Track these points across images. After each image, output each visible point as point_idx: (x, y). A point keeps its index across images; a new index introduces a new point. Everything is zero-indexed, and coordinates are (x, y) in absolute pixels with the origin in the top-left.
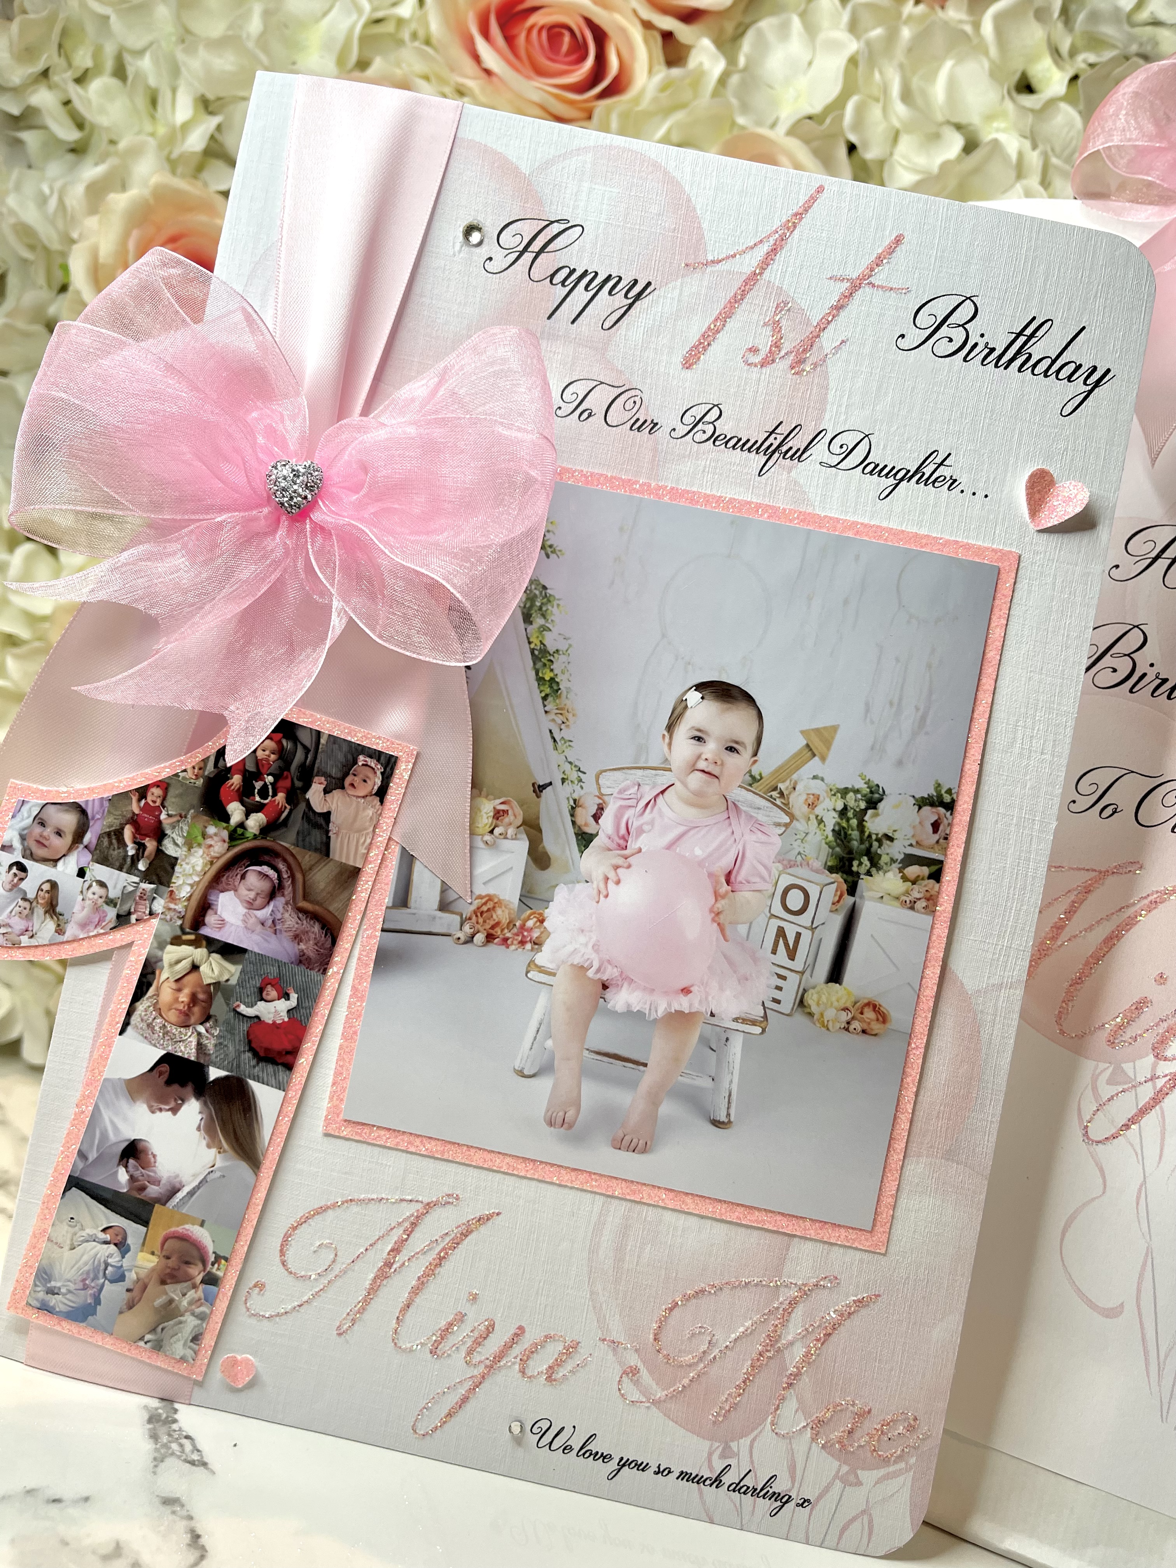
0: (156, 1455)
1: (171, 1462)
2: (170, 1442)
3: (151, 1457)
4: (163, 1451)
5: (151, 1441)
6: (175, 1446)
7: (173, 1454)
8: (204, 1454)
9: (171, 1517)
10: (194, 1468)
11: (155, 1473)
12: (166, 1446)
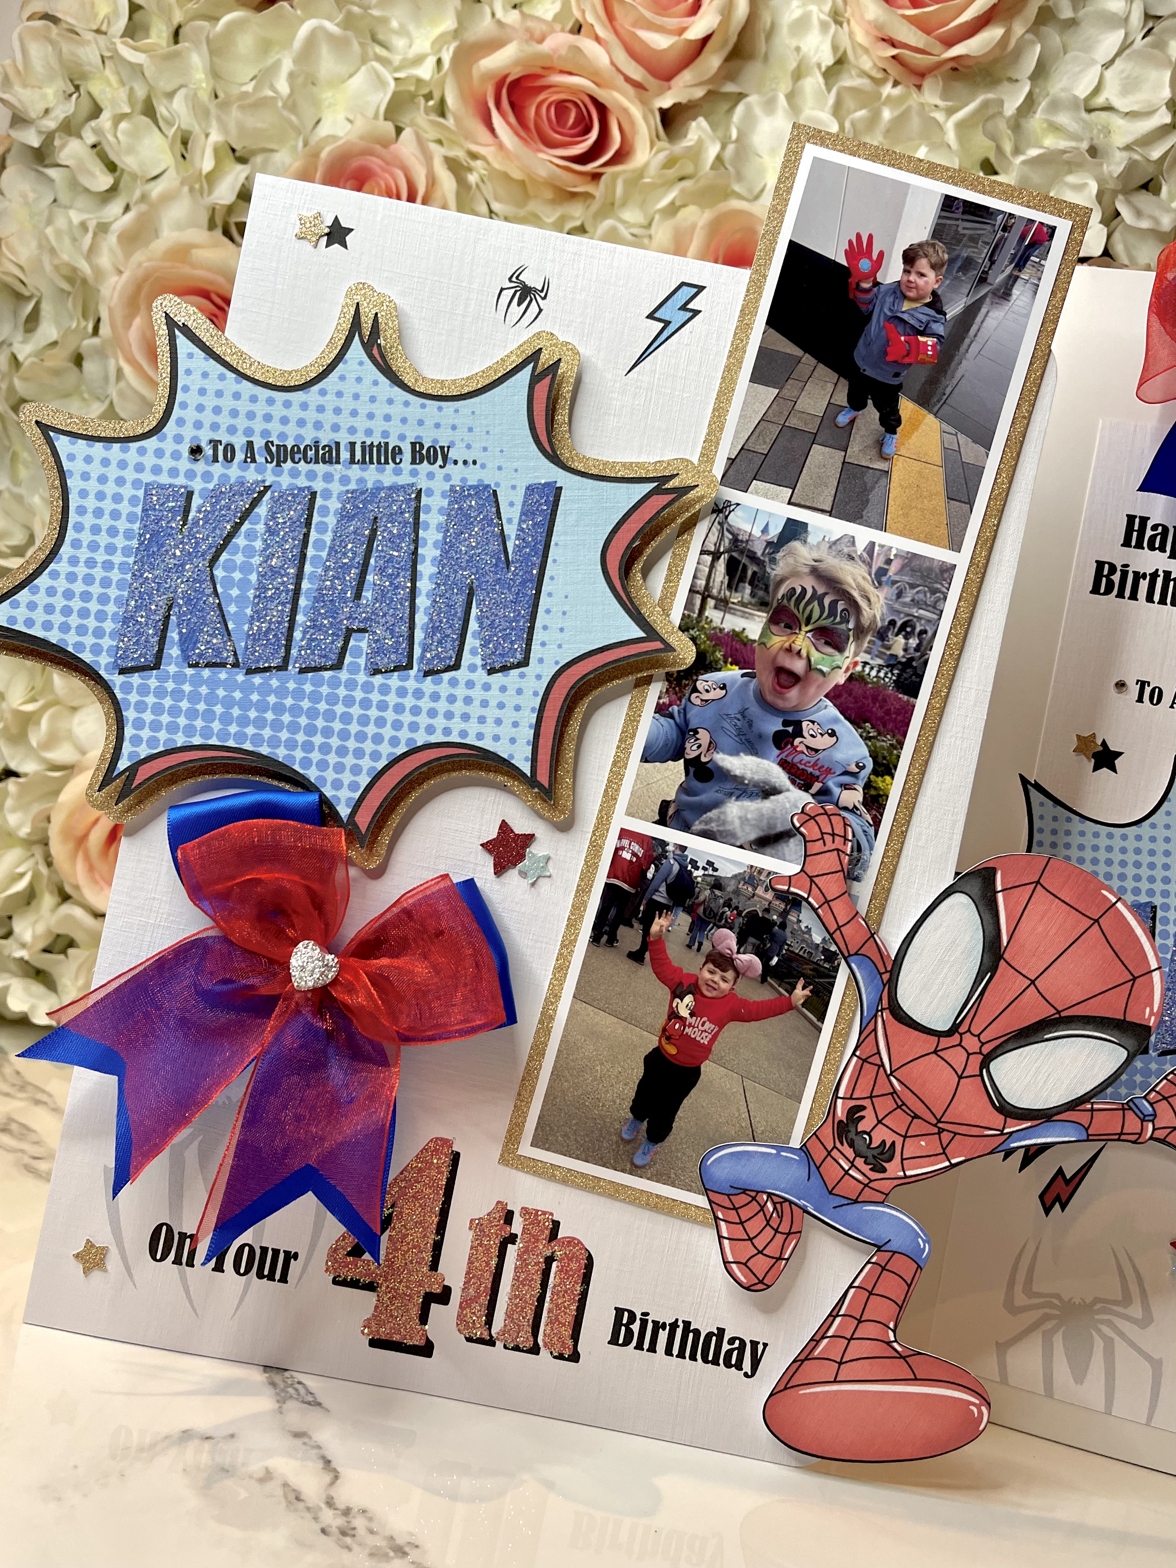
0: (278, 1397)
1: (291, 1402)
2: (287, 1388)
3: (274, 1400)
4: (283, 1395)
5: (271, 1386)
6: (291, 1390)
7: (291, 1396)
8: (317, 1396)
9: (304, 1446)
10: (311, 1407)
11: (281, 1413)
12: (284, 1391)
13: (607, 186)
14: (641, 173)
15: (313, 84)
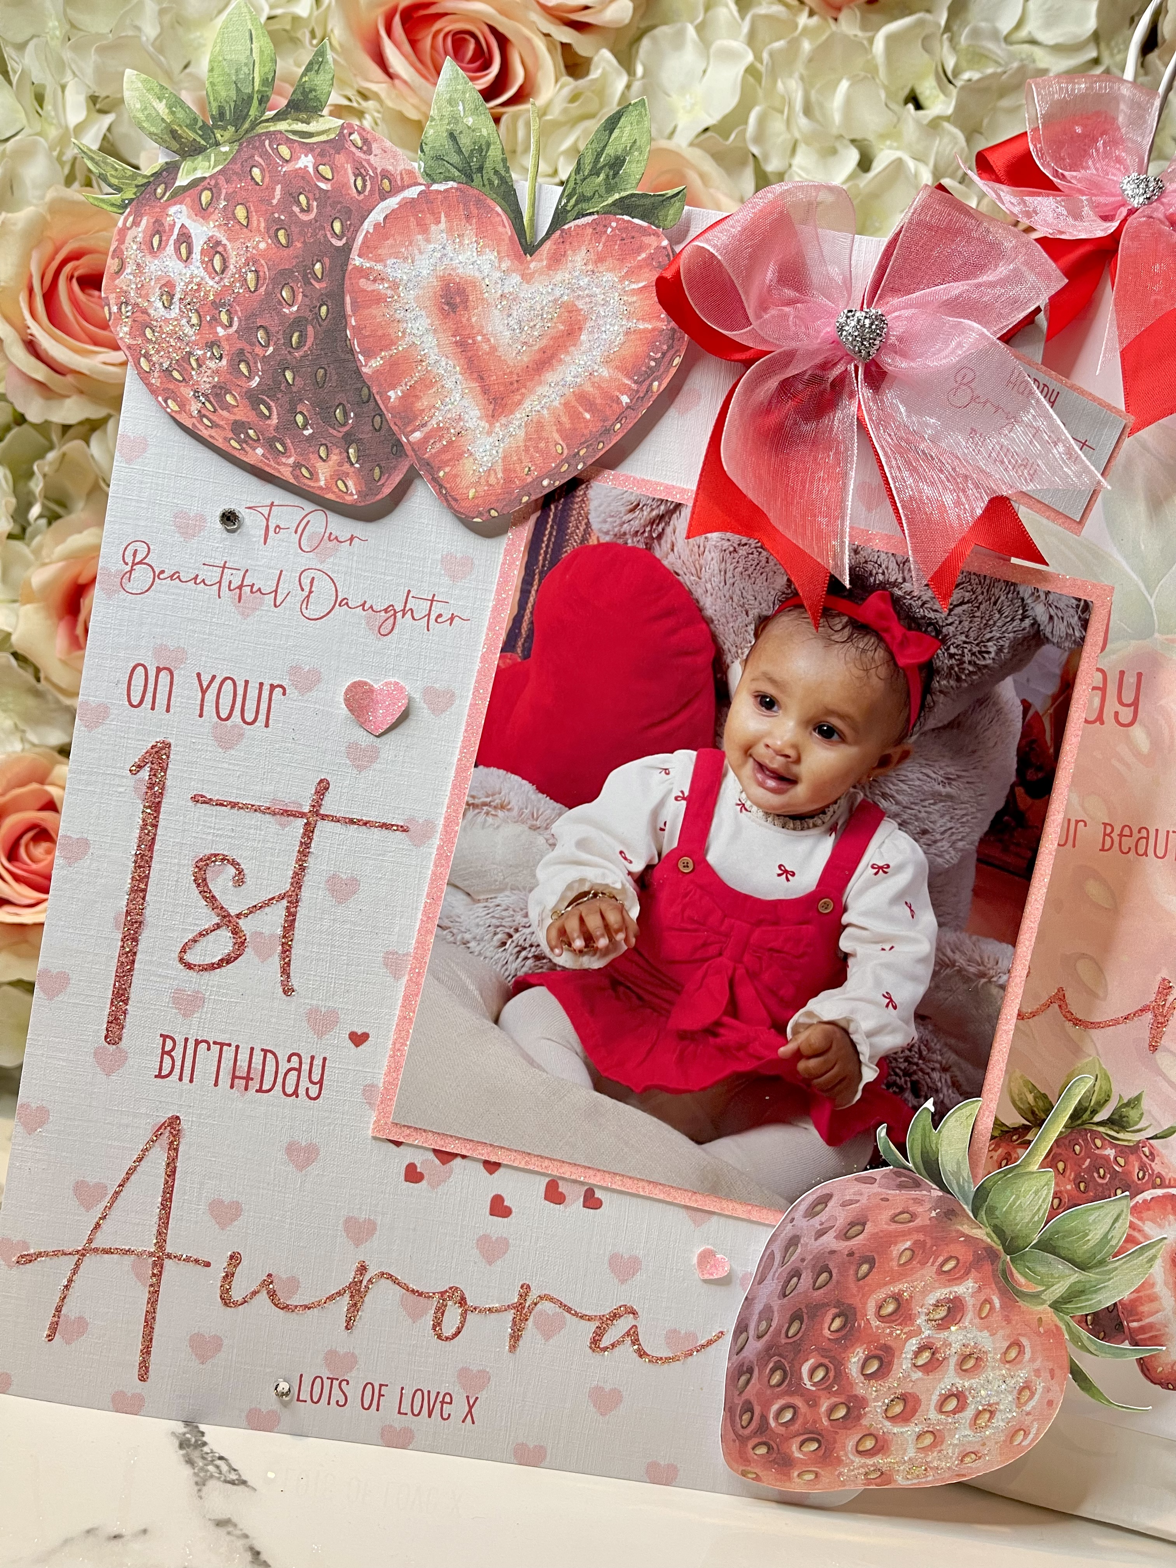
0: (197, 1479)
1: (212, 1484)
2: (207, 1465)
3: (192, 1483)
4: (202, 1474)
5: (188, 1466)
6: (211, 1468)
7: (212, 1476)
8: (241, 1472)
9: (228, 1538)
10: (235, 1487)
11: (201, 1497)
12: (202, 1469)
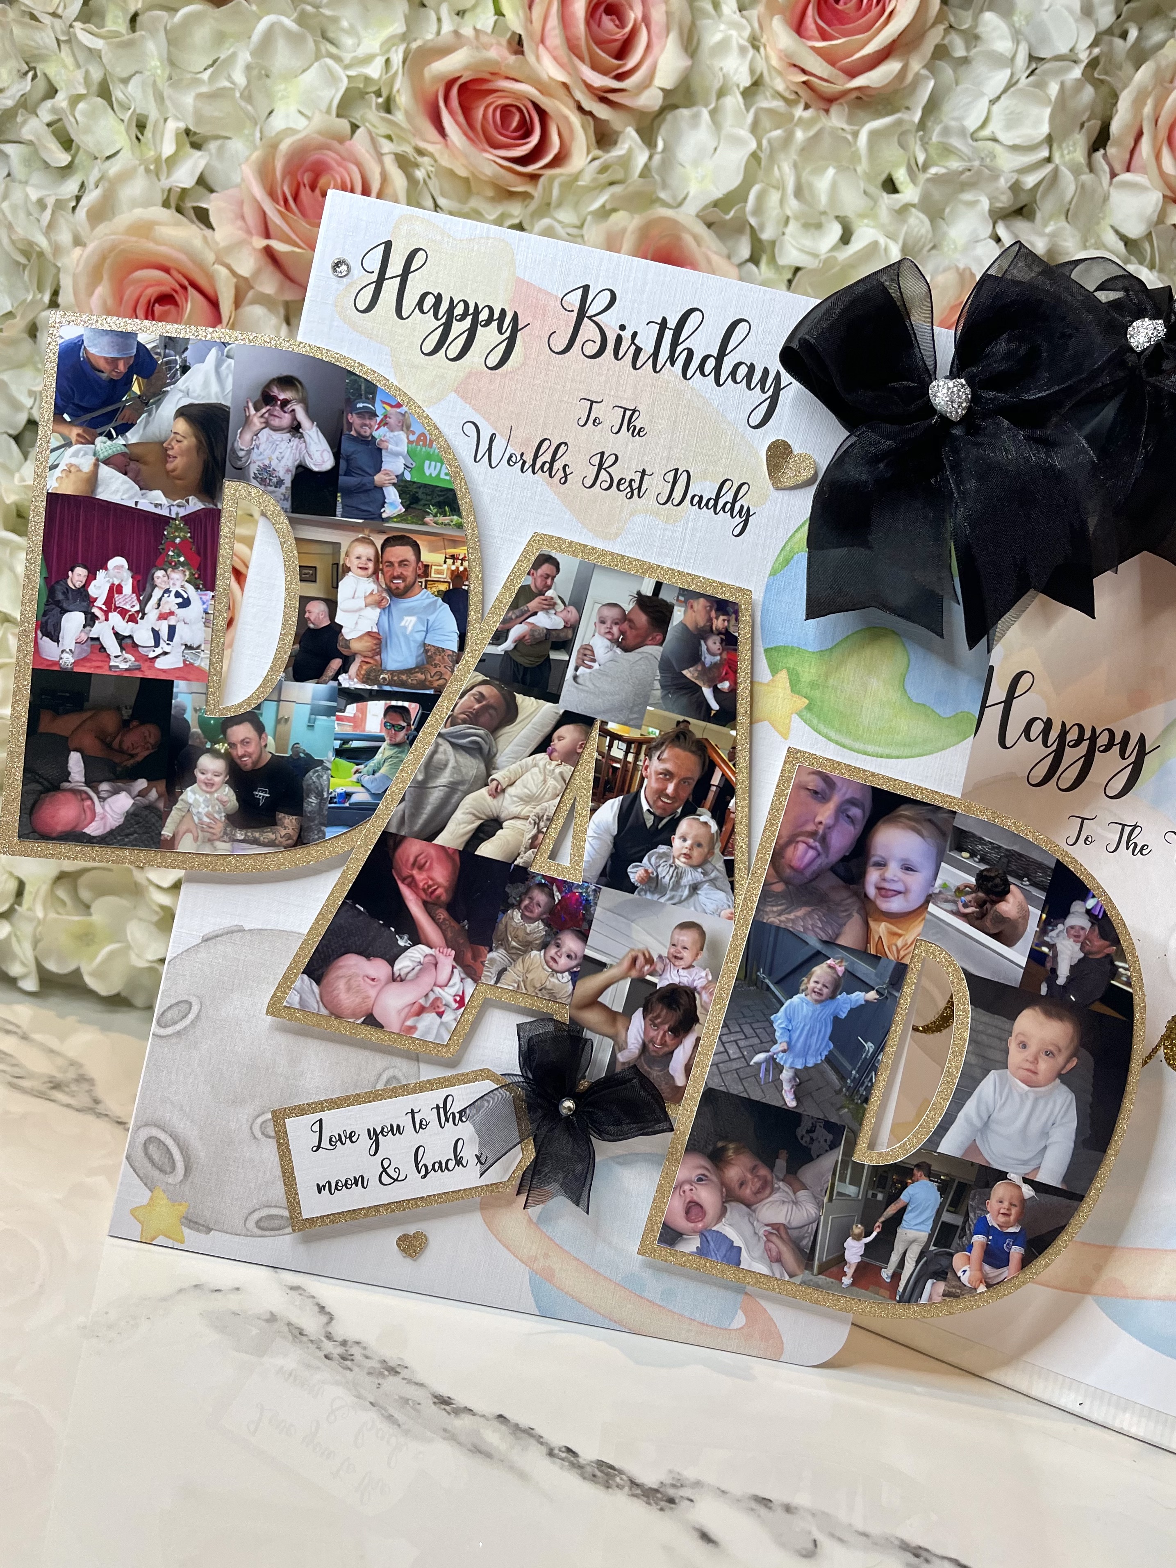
13: (544, 188)
14: (576, 177)
15: (267, 76)
